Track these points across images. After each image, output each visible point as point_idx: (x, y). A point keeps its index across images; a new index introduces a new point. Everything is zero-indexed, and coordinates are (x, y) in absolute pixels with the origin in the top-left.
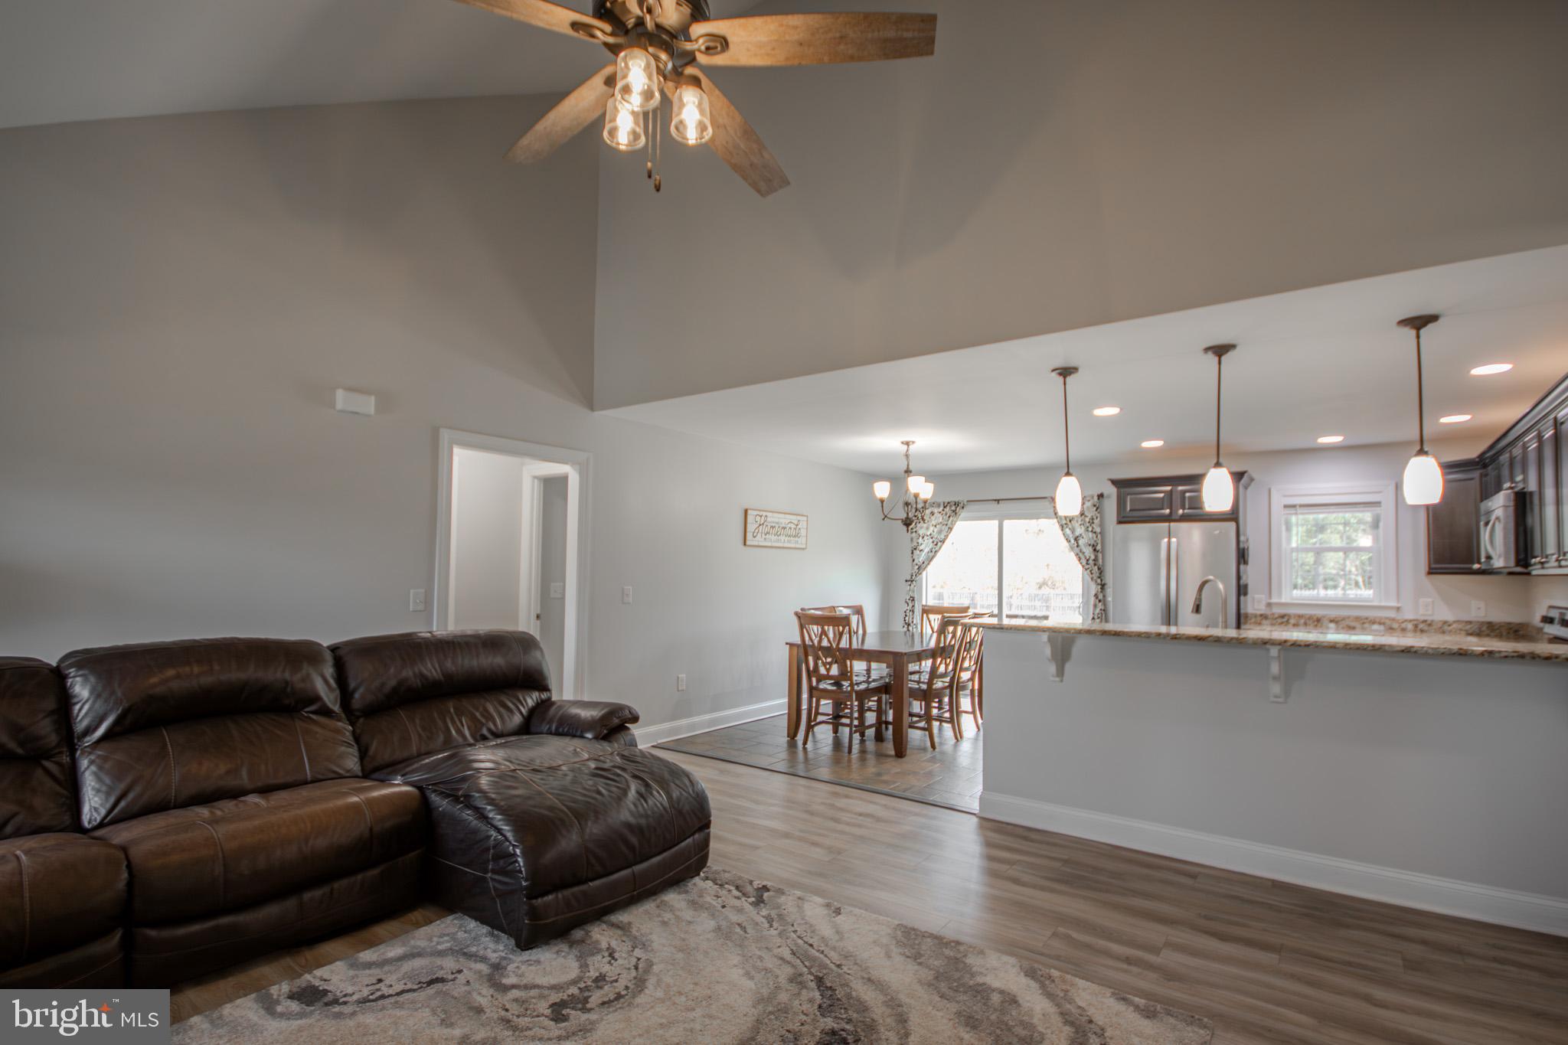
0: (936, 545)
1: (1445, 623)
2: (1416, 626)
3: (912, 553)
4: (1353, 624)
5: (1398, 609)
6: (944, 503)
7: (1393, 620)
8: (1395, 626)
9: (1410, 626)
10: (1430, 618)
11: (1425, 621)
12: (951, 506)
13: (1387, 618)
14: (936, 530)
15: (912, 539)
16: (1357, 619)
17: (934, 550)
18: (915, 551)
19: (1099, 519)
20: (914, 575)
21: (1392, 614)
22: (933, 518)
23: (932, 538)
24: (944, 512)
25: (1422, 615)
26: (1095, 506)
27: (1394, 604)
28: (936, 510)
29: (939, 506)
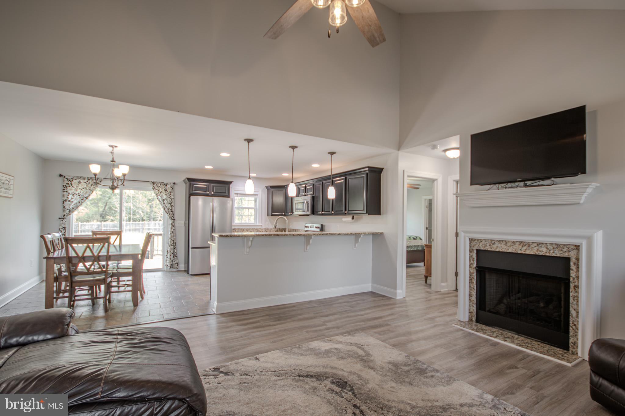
0: (83, 199)
1: (271, 229)
2: (265, 230)
3: (63, 203)
4: (251, 231)
5: (261, 225)
6: (88, 178)
7: (260, 229)
8: (261, 230)
9: (264, 230)
10: (268, 228)
11: (267, 229)
12: (92, 180)
13: (259, 228)
14: (82, 191)
15: (63, 196)
16: (253, 229)
17: (81, 202)
18: (65, 202)
19: (173, 193)
20: (66, 215)
21: (260, 227)
22: (80, 185)
23: (79, 195)
24: (88, 183)
25: (267, 227)
26: (171, 187)
27: (261, 224)
28: (82, 181)
29: (84, 179)
